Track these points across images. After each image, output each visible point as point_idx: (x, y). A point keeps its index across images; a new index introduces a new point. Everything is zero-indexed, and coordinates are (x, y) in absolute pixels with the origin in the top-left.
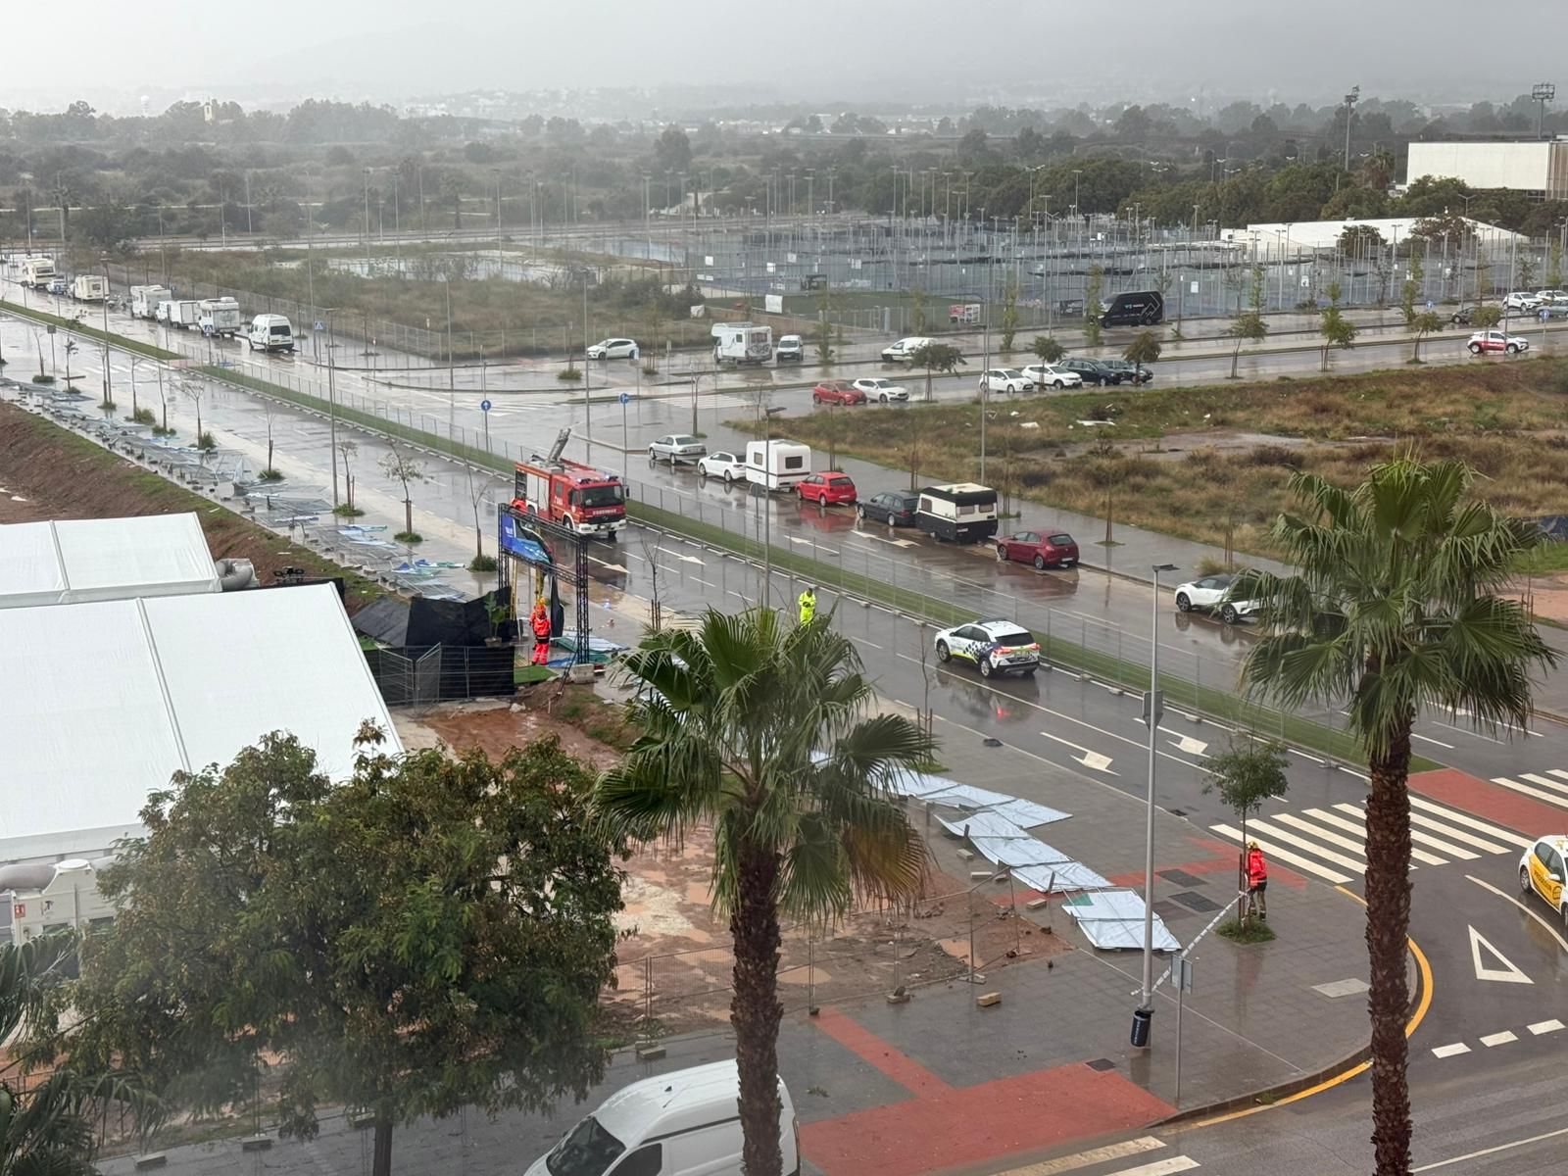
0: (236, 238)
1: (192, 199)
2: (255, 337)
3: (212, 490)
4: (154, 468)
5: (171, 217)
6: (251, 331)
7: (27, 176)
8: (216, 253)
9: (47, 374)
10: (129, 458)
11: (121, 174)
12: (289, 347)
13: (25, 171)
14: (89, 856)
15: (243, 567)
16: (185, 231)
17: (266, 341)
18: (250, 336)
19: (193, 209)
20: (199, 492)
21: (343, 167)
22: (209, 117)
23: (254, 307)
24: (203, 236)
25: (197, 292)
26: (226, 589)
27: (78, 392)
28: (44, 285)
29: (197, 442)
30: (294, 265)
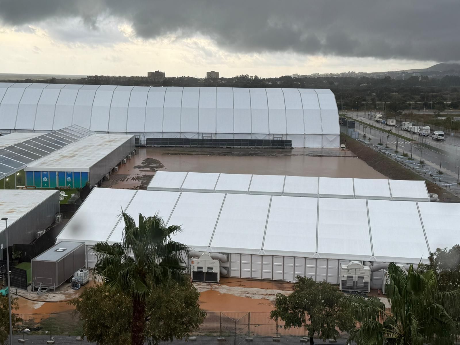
0: (427, 111)
1: (415, 101)
2: (434, 136)
3: (424, 175)
4: (409, 168)
5: (410, 105)
6: (433, 135)
7: (374, 94)
8: (422, 114)
9: (381, 143)
10: (402, 165)
11: (397, 94)
12: (443, 140)
13: (373, 93)
14: (404, 264)
15: (435, 196)
16: (413, 109)
17: (437, 138)
18: (432, 136)
19: (416, 103)
20: (421, 175)
21: (455, 93)
22: (420, 79)
23: (433, 129)
24: (419, 110)
25: (418, 125)
26: (432, 201)
27: (389, 148)
28: (379, 121)
29: (420, 163)
30: (444, 118)
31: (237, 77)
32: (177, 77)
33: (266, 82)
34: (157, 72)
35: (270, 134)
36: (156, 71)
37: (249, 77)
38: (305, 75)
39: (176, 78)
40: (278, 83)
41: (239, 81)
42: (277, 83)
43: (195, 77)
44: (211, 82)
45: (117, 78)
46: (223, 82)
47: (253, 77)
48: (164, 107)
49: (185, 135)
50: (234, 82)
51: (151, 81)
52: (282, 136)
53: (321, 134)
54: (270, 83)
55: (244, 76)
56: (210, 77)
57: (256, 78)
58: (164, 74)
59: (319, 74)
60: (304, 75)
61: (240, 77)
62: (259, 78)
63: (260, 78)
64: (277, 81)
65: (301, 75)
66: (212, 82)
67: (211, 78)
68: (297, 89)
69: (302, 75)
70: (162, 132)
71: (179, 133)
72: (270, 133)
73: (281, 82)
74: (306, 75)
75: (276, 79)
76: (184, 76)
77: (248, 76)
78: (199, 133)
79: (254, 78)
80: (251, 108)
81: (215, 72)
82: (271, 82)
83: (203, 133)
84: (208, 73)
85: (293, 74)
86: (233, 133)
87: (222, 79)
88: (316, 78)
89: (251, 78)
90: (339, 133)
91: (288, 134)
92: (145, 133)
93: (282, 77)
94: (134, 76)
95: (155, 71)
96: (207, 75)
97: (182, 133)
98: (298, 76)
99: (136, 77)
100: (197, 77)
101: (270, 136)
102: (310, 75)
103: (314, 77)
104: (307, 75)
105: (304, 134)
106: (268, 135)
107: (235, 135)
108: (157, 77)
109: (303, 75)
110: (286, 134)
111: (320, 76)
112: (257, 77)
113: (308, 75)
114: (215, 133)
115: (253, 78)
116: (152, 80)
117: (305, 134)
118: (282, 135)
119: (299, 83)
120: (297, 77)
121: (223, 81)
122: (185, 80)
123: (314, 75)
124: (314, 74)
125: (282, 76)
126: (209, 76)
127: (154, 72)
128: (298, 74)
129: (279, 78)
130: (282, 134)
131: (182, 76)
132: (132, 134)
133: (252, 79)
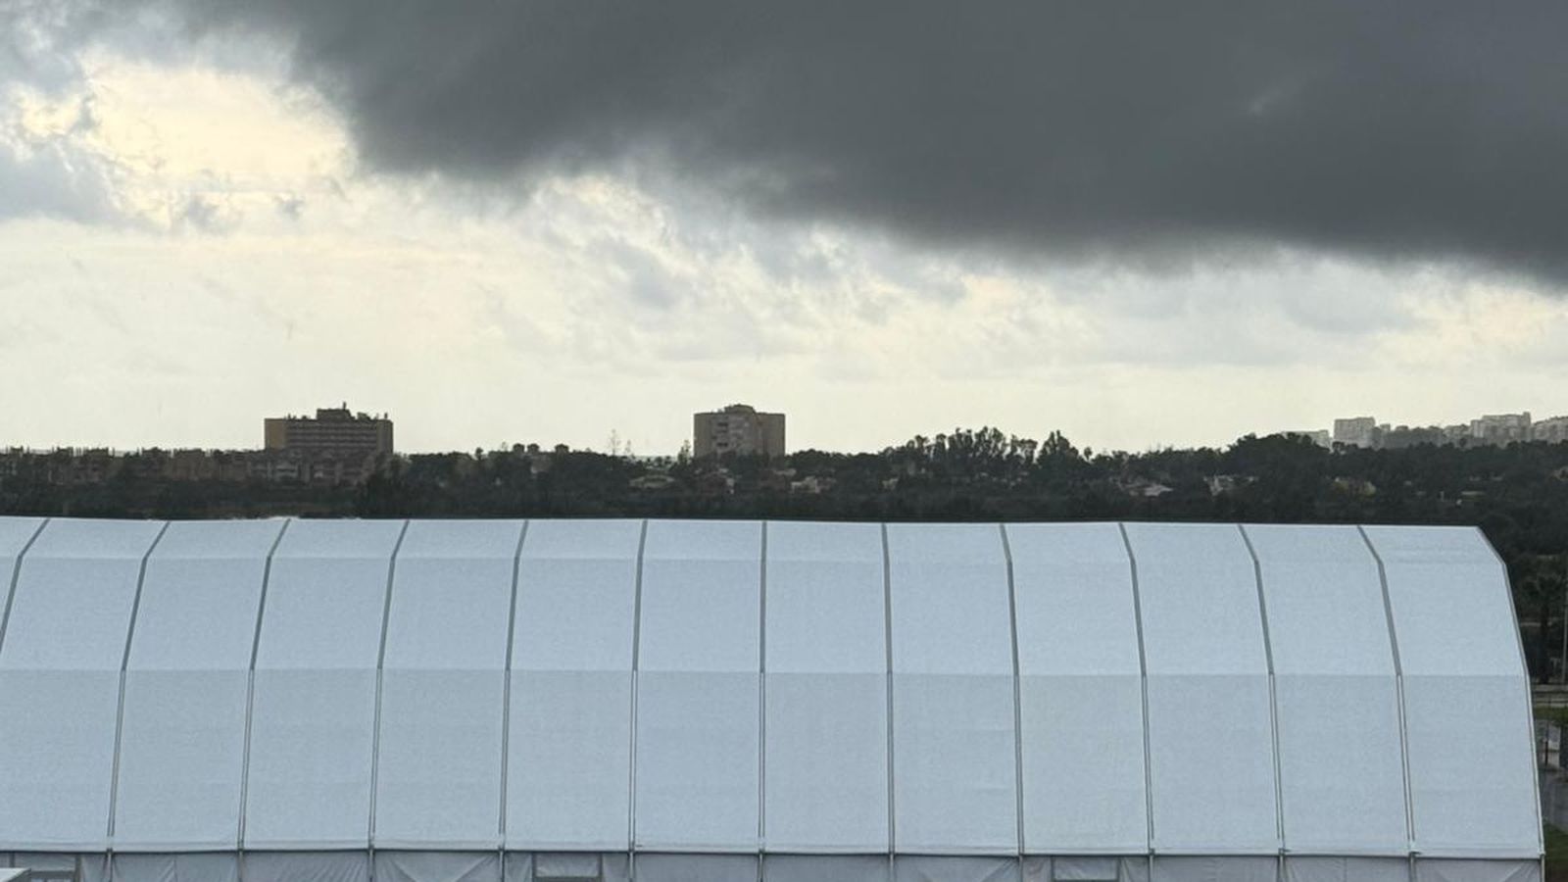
31: (921, 448)
32: (479, 451)
33: (1124, 482)
34: (334, 419)
35: (1026, 856)
36: (325, 407)
37: (1008, 450)
38: (1425, 426)
39: (467, 455)
40: (1216, 486)
41: (931, 474)
42: (1207, 486)
43: (610, 453)
44: (723, 484)
45: (41, 460)
46: (813, 484)
47: (1033, 444)
48: (252, 667)
49: (403, 867)
50: (892, 481)
51: (286, 481)
52: (1119, 873)
53: (1405, 853)
54: (1154, 490)
55: (968, 438)
56: (720, 451)
57: (1059, 447)
58: (386, 426)
59: (1533, 421)
60: (1418, 431)
61: (940, 445)
62: (1081, 453)
63: (1088, 452)
64: (1211, 475)
65: (1393, 428)
66: (730, 482)
67: (724, 455)
68: (1235, 526)
69: (1406, 428)
70: (234, 847)
71: (363, 856)
72: (1027, 851)
73: (1237, 482)
74: (1434, 430)
75: (1205, 459)
76: (526, 442)
77: (998, 435)
78: (507, 853)
79: (1044, 451)
80: (890, 672)
81: (758, 410)
82: (1165, 484)
83: (534, 853)
84: (703, 421)
85: (1339, 423)
86: (756, 850)
87: (811, 460)
88: (1503, 445)
89: (1019, 451)
90: (1538, 850)
91: (1158, 857)
92: (115, 854)
93: (1249, 444)
94: (163, 447)
95: (319, 411)
96: (697, 433)
97: (386, 858)
98: (1376, 431)
99: (180, 453)
100: (620, 453)
101: (1028, 867)
102: (1464, 427)
103: (1489, 443)
104: (1443, 426)
105: (1277, 857)
106: (1012, 866)
107: (770, 863)
108: (327, 455)
109: (1411, 427)
110: (1147, 857)
111: (1537, 437)
112: (1064, 442)
113: (1452, 429)
114: (627, 853)
115: (1036, 454)
116: (294, 475)
117: (1282, 858)
118: (1114, 863)
119: (1371, 489)
120: (1363, 444)
121: (808, 479)
122: (534, 470)
123: (1493, 424)
124: (1492, 418)
125: (1251, 439)
126: (714, 444)
127: (313, 416)
128: (1377, 424)
129: (1225, 449)
130: (1119, 857)
131: (519, 447)
132: (18, 860)
133: (1030, 458)
